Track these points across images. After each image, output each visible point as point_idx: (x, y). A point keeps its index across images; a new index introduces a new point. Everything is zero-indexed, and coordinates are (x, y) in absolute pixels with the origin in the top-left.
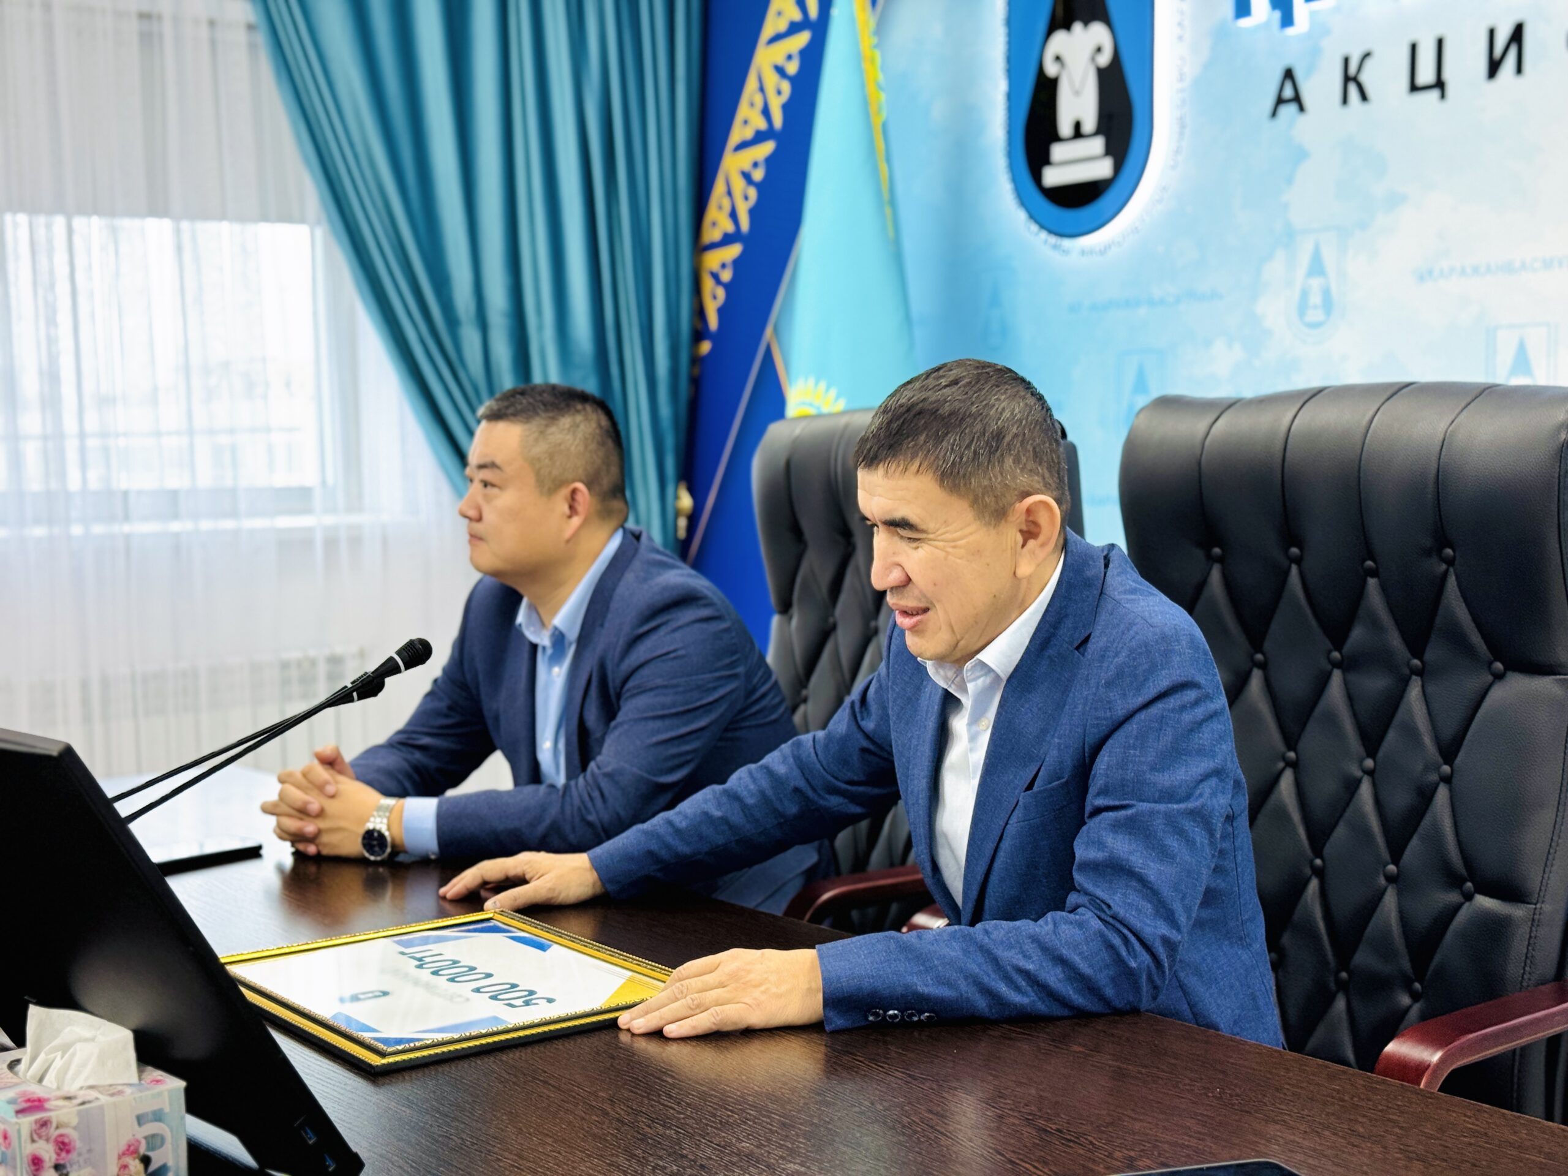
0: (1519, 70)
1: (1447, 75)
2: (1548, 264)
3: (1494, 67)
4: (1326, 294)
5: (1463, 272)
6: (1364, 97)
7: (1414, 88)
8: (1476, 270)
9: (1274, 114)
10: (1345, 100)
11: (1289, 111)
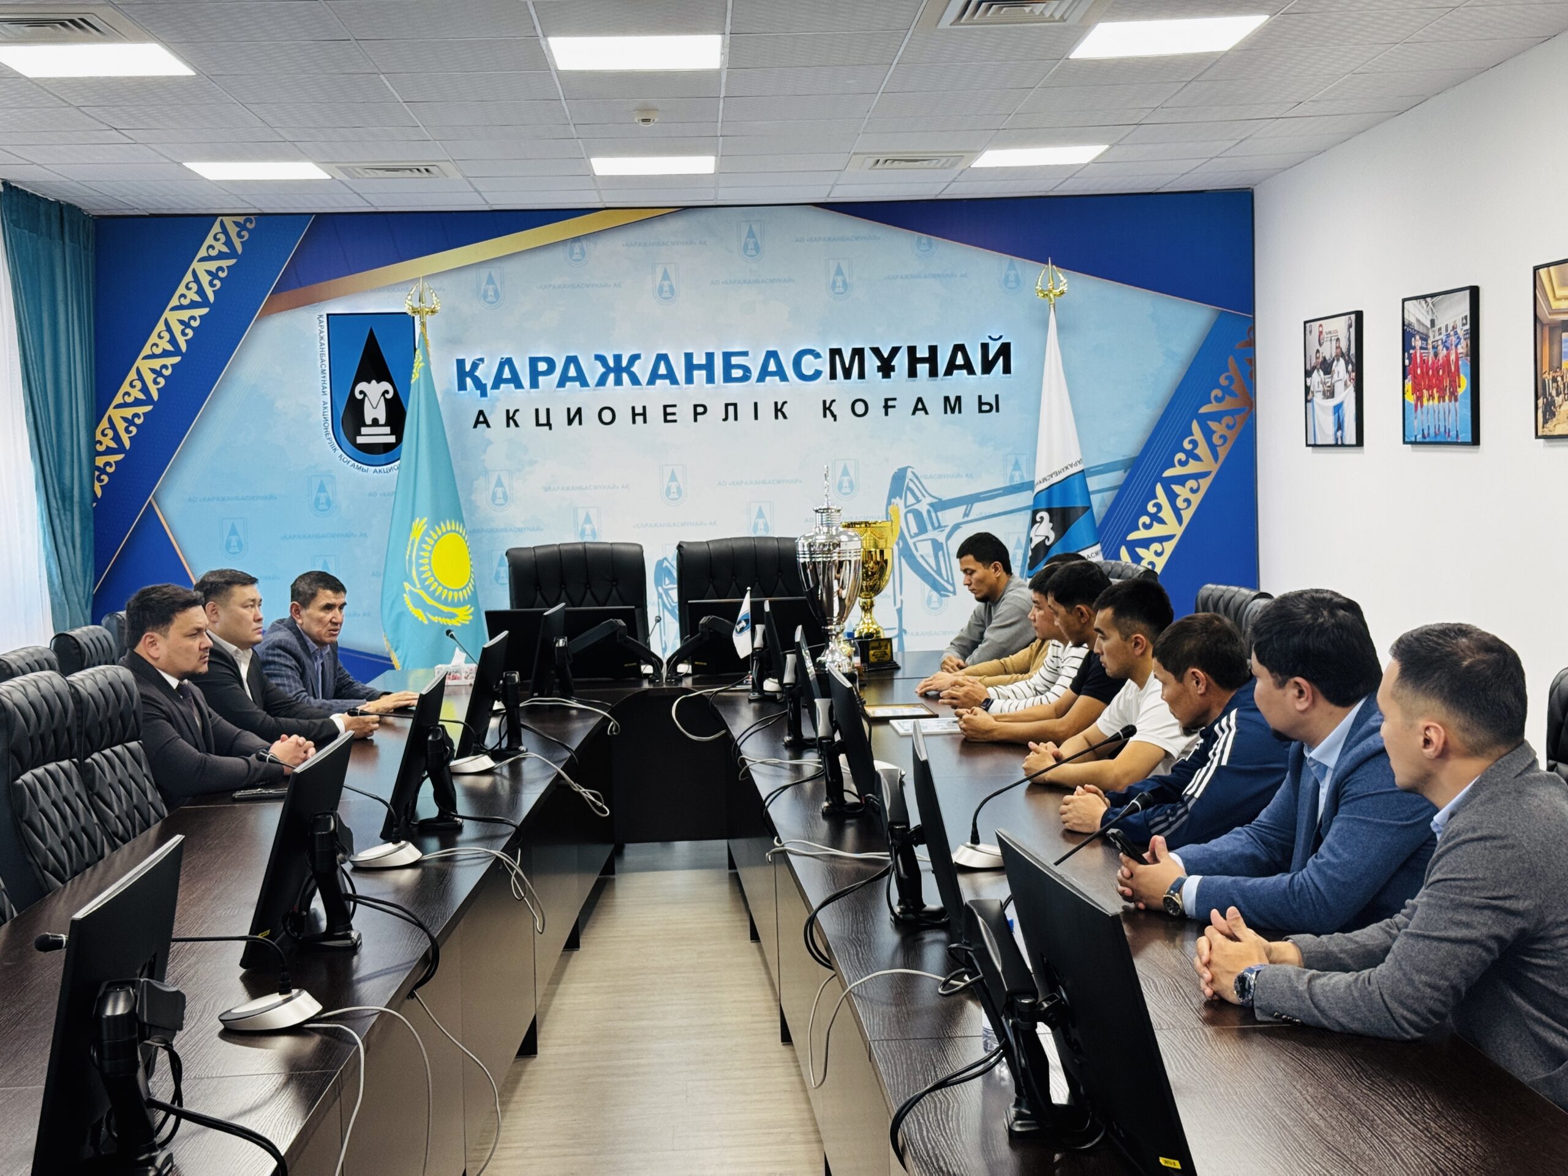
0: (580, 423)
1: (551, 422)
2: (596, 488)
3: (570, 422)
4: (504, 494)
5: (563, 489)
6: (517, 425)
7: (538, 424)
8: (568, 488)
9: (475, 426)
10: (508, 425)
11: (482, 426)
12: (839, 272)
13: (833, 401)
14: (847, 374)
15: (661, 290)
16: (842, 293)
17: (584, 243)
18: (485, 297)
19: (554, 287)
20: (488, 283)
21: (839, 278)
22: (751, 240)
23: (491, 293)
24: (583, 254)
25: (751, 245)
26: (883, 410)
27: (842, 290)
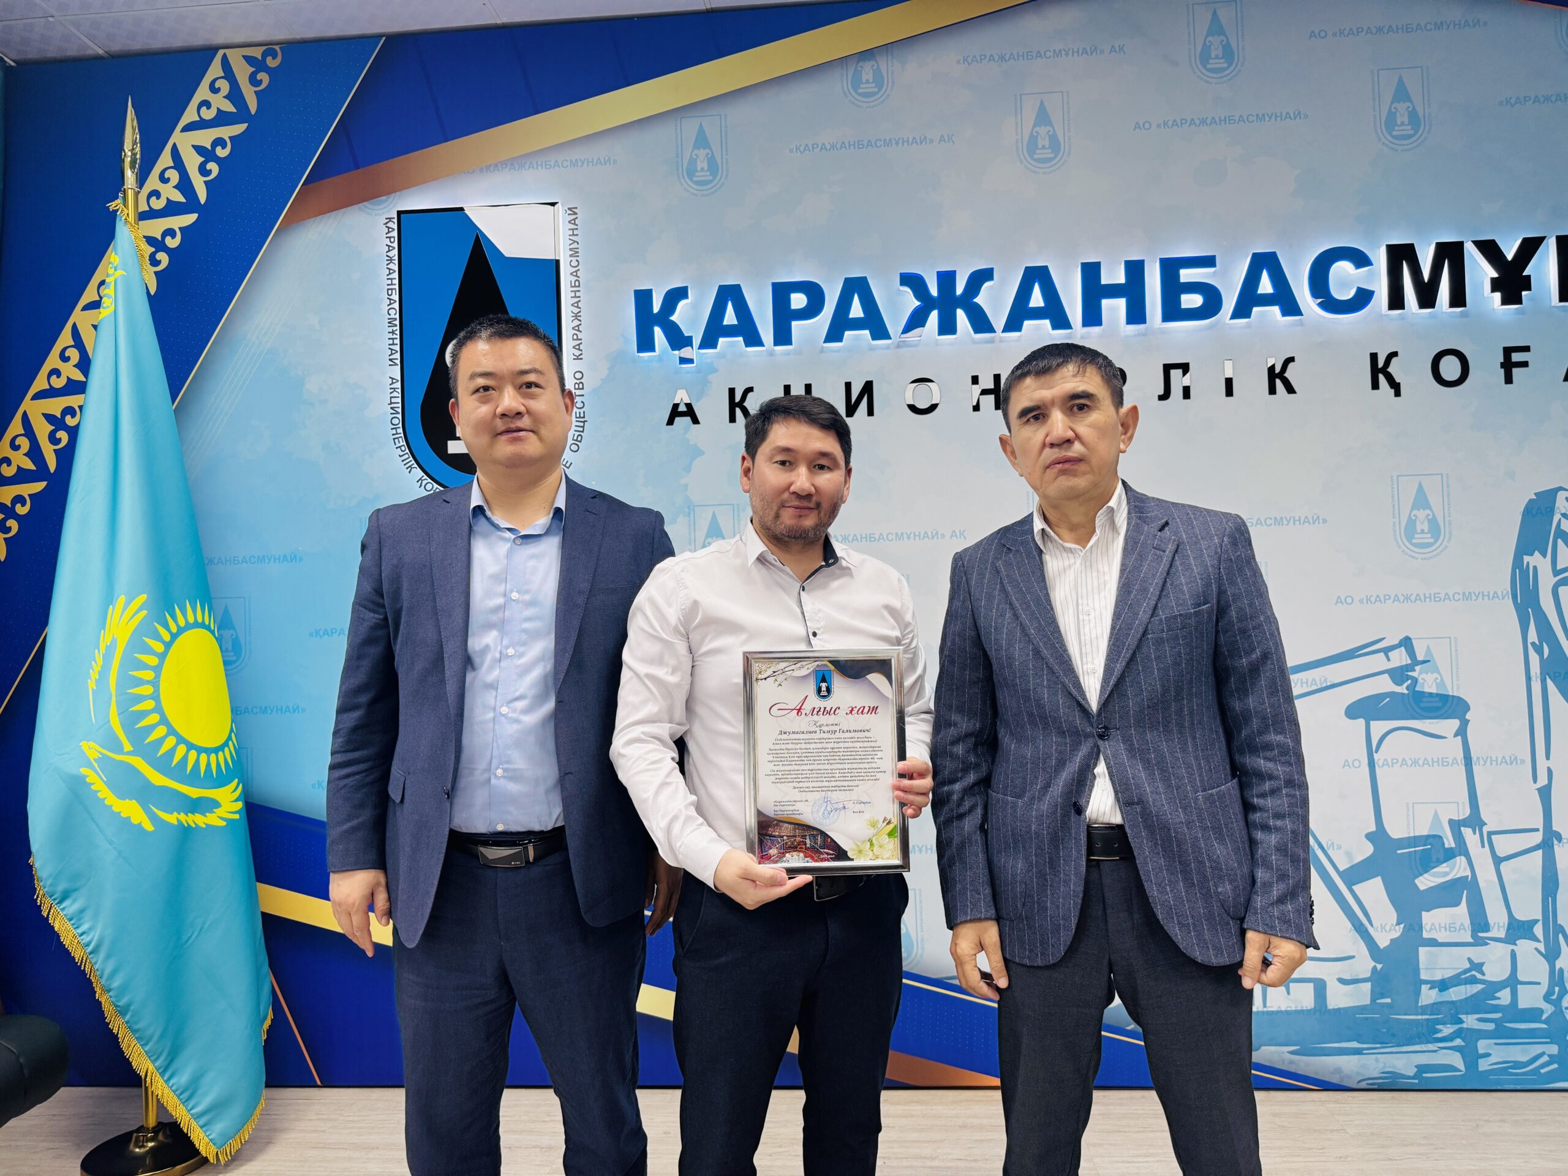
0: (871, 412)
2: (899, 537)
3: (853, 409)
8: (845, 538)
9: (670, 422)
10: (733, 418)
11: (682, 422)
12: (1401, 94)
13: (1394, 354)
14: (1427, 298)
15: (1032, 144)
16: (1409, 137)
17: (883, 63)
18: (691, 173)
19: (823, 147)
20: (696, 146)
21: (1402, 107)
22: (1216, 41)
23: (702, 164)
24: (879, 80)
25: (1216, 51)
26: (1503, 370)
27: (1408, 130)
